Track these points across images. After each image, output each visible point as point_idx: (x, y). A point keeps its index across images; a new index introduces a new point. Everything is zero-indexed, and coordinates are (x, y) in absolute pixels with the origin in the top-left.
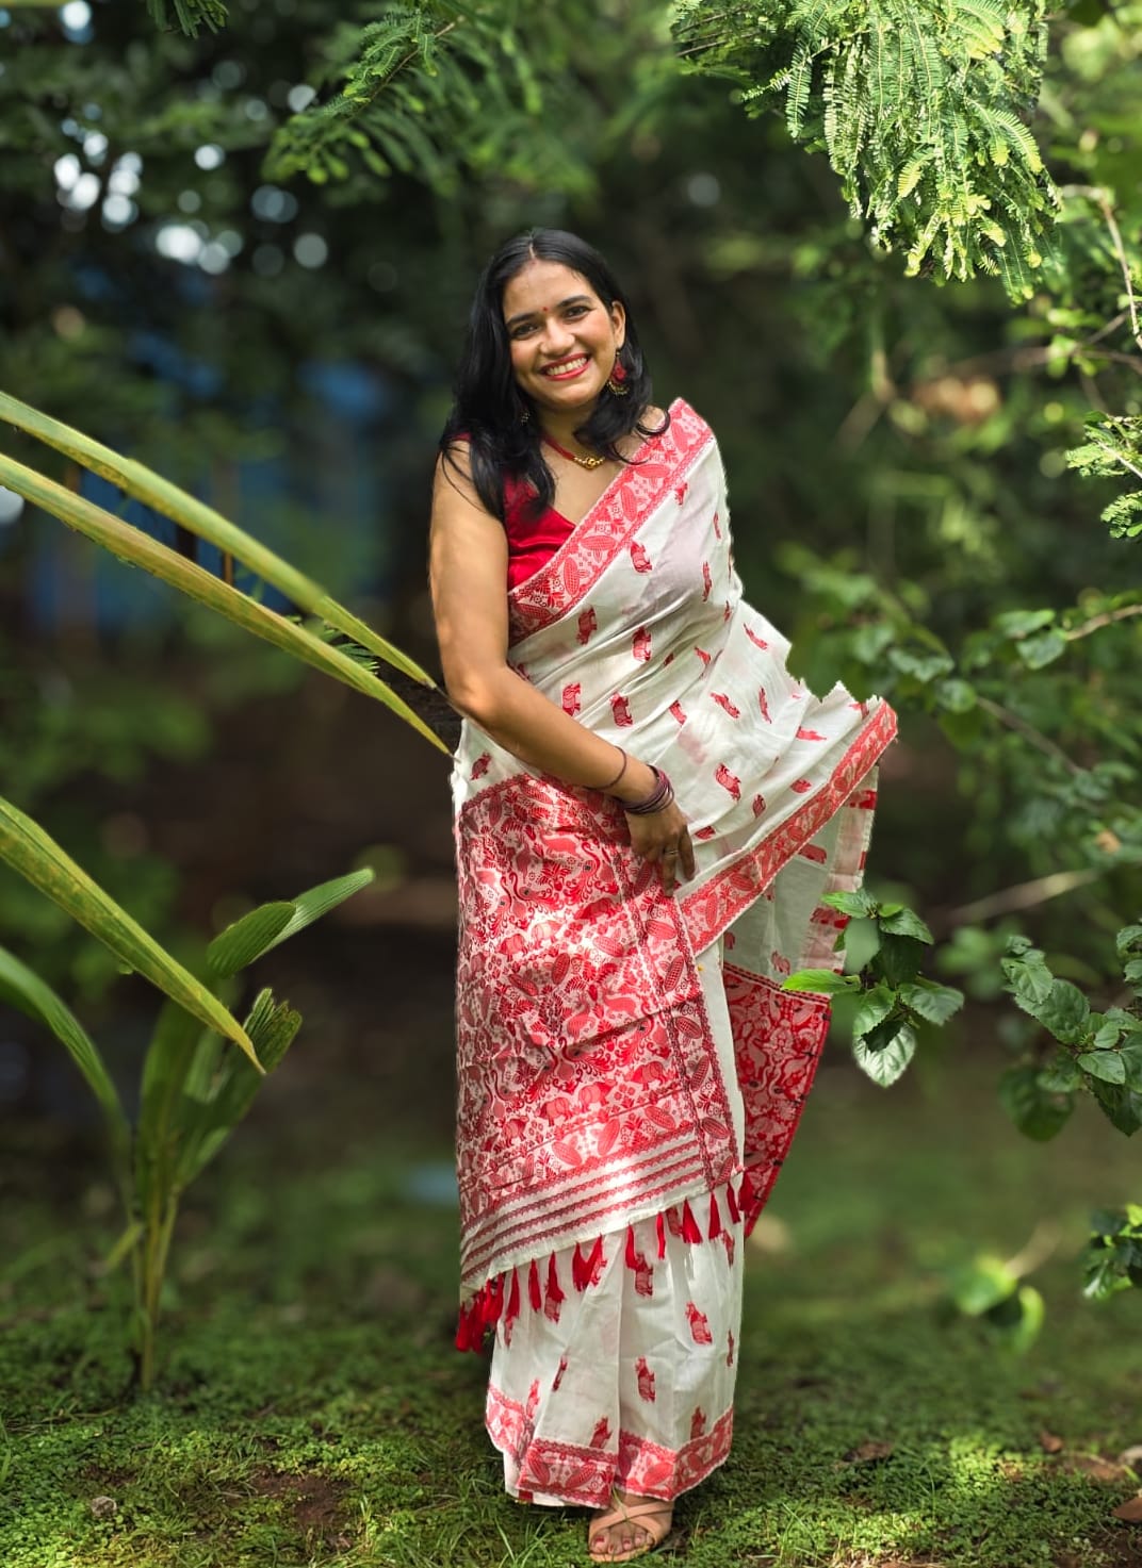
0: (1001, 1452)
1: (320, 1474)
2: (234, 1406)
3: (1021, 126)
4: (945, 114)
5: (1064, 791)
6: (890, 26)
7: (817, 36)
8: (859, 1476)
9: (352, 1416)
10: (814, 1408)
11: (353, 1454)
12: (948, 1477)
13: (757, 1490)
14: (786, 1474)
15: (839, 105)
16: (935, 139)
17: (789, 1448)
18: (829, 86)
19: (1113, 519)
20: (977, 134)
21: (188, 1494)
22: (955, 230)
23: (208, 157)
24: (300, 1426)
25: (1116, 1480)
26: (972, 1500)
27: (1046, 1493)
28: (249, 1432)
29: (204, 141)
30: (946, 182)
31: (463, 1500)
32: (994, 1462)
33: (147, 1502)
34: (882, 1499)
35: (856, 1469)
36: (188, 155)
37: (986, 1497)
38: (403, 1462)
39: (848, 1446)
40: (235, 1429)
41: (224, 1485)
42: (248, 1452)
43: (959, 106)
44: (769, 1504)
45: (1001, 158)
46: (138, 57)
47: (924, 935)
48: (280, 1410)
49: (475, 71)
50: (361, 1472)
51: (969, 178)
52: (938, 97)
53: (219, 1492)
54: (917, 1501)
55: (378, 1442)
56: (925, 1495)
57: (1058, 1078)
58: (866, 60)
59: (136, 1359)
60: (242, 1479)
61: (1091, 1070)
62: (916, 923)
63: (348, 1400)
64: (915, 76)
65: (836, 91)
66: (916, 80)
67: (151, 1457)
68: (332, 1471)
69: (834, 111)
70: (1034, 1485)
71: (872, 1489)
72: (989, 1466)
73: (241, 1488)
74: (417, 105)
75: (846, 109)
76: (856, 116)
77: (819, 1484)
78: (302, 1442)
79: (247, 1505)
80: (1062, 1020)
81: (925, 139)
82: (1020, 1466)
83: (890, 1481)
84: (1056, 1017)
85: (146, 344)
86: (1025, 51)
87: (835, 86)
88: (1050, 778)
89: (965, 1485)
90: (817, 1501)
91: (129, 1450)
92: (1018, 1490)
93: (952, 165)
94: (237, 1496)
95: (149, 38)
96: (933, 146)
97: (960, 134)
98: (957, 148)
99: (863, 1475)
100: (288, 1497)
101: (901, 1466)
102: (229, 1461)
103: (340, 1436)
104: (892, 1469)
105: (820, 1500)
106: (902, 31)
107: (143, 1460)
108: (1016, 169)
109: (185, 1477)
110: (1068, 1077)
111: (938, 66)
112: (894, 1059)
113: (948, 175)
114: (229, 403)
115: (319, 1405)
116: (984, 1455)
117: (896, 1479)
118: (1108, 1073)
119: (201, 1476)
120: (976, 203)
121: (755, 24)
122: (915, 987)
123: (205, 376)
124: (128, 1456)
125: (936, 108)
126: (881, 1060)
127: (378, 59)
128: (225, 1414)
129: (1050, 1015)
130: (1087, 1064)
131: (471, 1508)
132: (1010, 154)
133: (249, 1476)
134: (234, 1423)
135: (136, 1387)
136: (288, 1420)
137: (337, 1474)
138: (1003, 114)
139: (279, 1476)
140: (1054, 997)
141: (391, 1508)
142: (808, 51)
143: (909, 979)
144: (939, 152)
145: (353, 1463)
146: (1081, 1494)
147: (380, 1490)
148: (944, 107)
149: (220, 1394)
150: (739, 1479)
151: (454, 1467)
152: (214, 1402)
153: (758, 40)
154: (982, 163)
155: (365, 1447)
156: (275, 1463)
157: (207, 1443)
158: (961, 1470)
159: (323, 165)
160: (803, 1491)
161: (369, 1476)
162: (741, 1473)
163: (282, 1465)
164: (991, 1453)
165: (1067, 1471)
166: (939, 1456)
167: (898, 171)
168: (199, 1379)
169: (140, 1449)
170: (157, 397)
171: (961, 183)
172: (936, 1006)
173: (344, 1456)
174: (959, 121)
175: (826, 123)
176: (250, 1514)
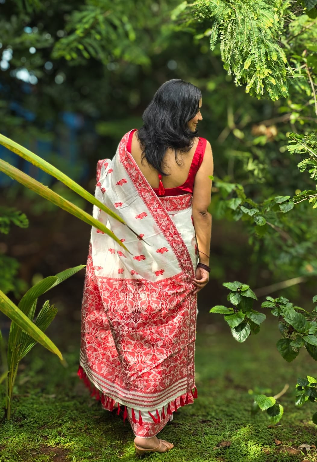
0: (263, 445)
1: (60, 447)
2: (35, 425)
3: (281, 49)
4: (258, 44)
5: (292, 250)
6: (242, 17)
7: (220, 19)
8: (221, 452)
9: (70, 429)
10: (207, 429)
11: (70, 441)
12: (248, 452)
13: (191, 455)
14: (199, 450)
15: (225, 41)
16: (255, 52)
17: (200, 442)
18: (222, 35)
19: (301, 166)
20: (268, 51)
21: (21, 453)
22: (260, 79)
23: (32, 50)
24: (54, 432)
25: (298, 454)
26: (255, 460)
27: (277, 458)
28: (39, 434)
29: (32, 45)
30: (258, 65)
31: (103, 456)
32: (261, 448)
33: (8, 456)
34: (228, 459)
35: (220, 449)
36: (28, 49)
37: (259, 459)
38: (85, 444)
39: (218, 442)
40: (35, 432)
41: (31, 450)
42: (39, 440)
43: (263, 42)
44: (195, 460)
45: (275, 58)
46: (14, 19)
47: (254, 297)
48: (48, 427)
49: (115, 27)
50: (73, 447)
51: (265, 64)
52: (256, 39)
53: (30, 453)
54: (239, 460)
55: (78, 437)
56: (241, 458)
57: (296, 343)
58: (234, 27)
59: (6, 411)
60: (37, 448)
61: (307, 341)
62: (252, 293)
63: (68, 424)
64: (250, 32)
65: (224, 36)
66: (250, 34)
67: (9, 441)
68: (64, 446)
69: (224, 42)
70: (273, 455)
71: (225, 456)
72: (260, 449)
73: (37, 451)
74: (98, 37)
75: (227, 42)
76: (230, 44)
77: (209, 454)
78: (55, 437)
79: (39, 457)
80: (299, 325)
81: (252, 52)
82: (269, 449)
83: (230, 453)
84: (297, 324)
85: (13, 105)
86: (277, 26)
87: (224, 35)
88: (288, 246)
89: (253, 455)
90: (209, 459)
91: (3, 439)
92: (268, 457)
93: (260, 60)
94: (35, 454)
95: (17, 14)
96: (254, 54)
97: (263, 51)
98: (262, 55)
99: (222, 451)
100: (51, 454)
101: (234, 449)
102: (33, 443)
103: (66, 436)
104: (231, 450)
105: (210, 459)
106: (246, 19)
107: (7, 442)
108: (278, 62)
109: (20, 448)
110: (300, 343)
111: (257, 30)
112: (244, 334)
113: (259, 63)
114: (39, 124)
115: (60, 425)
116: (258, 445)
117: (232, 453)
118: (312, 342)
119: (25, 447)
120: (267, 71)
121: (198, 15)
122: (251, 313)
123: (31, 116)
124: (3, 441)
125: (256, 42)
126: (240, 335)
127: (86, 23)
128: (32, 427)
129: (295, 324)
130: (306, 339)
131: (106, 459)
132: (278, 58)
133: (39, 447)
134: (35, 431)
135: (6, 419)
136: (51, 430)
137: (65, 447)
138: (276, 45)
139: (48, 447)
140: (296, 318)
141: (82, 459)
142: (217, 24)
143: (249, 310)
144: (256, 56)
145: (70, 444)
146: (287, 459)
147: (78, 453)
148: (258, 43)
149: (31, 422)
150: (186, 452)
151: (100, 446)
152: (29, 424)
153: (199, 20)
154: (269, 60)
155: (74, 439)
156: (47, 443)
157: (27, 437)
158: (251, 450)
159: (70, 54)
160: (205, 456)
161: (75, 448)
162: (186, 450)
163: (49, 444)
164: (260, 445)
165: (283, 451)
166: (245, 446)
167: (244, 61)
168: (24, 417)
169: (6, 438)
170: (16, 121)
171: (263, 65)
172: (258, 319)
173: (67, 442)
174: (262, 46)
175: (221, 46)
176: (40, 460)
